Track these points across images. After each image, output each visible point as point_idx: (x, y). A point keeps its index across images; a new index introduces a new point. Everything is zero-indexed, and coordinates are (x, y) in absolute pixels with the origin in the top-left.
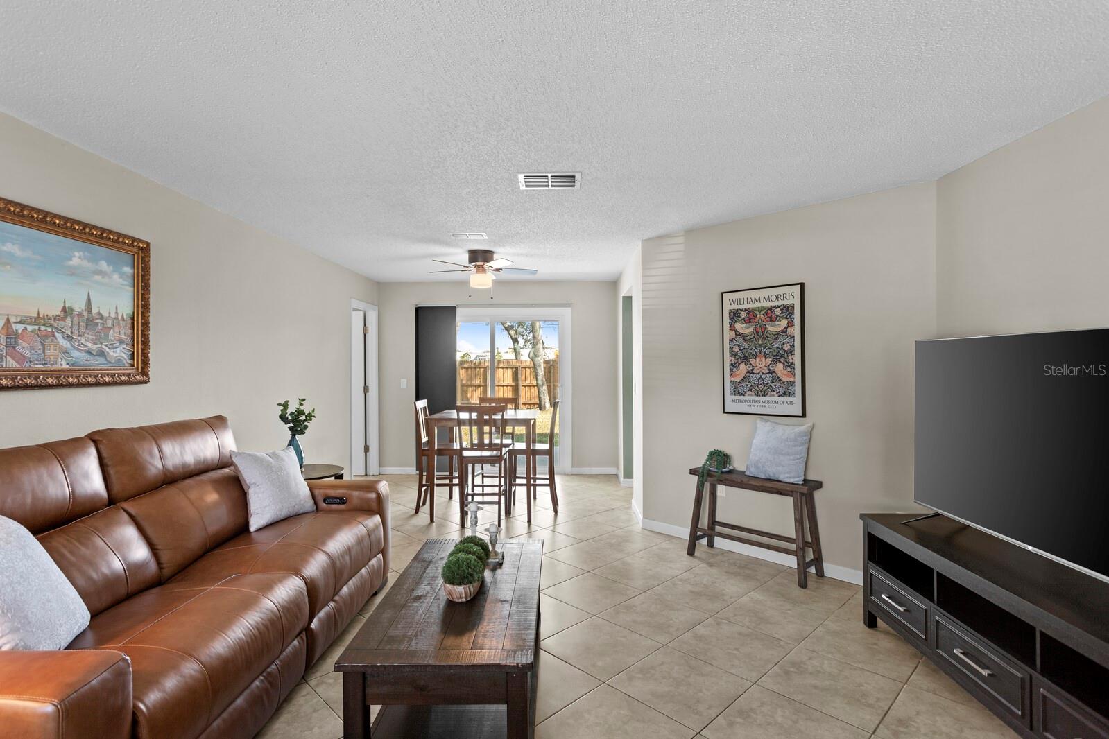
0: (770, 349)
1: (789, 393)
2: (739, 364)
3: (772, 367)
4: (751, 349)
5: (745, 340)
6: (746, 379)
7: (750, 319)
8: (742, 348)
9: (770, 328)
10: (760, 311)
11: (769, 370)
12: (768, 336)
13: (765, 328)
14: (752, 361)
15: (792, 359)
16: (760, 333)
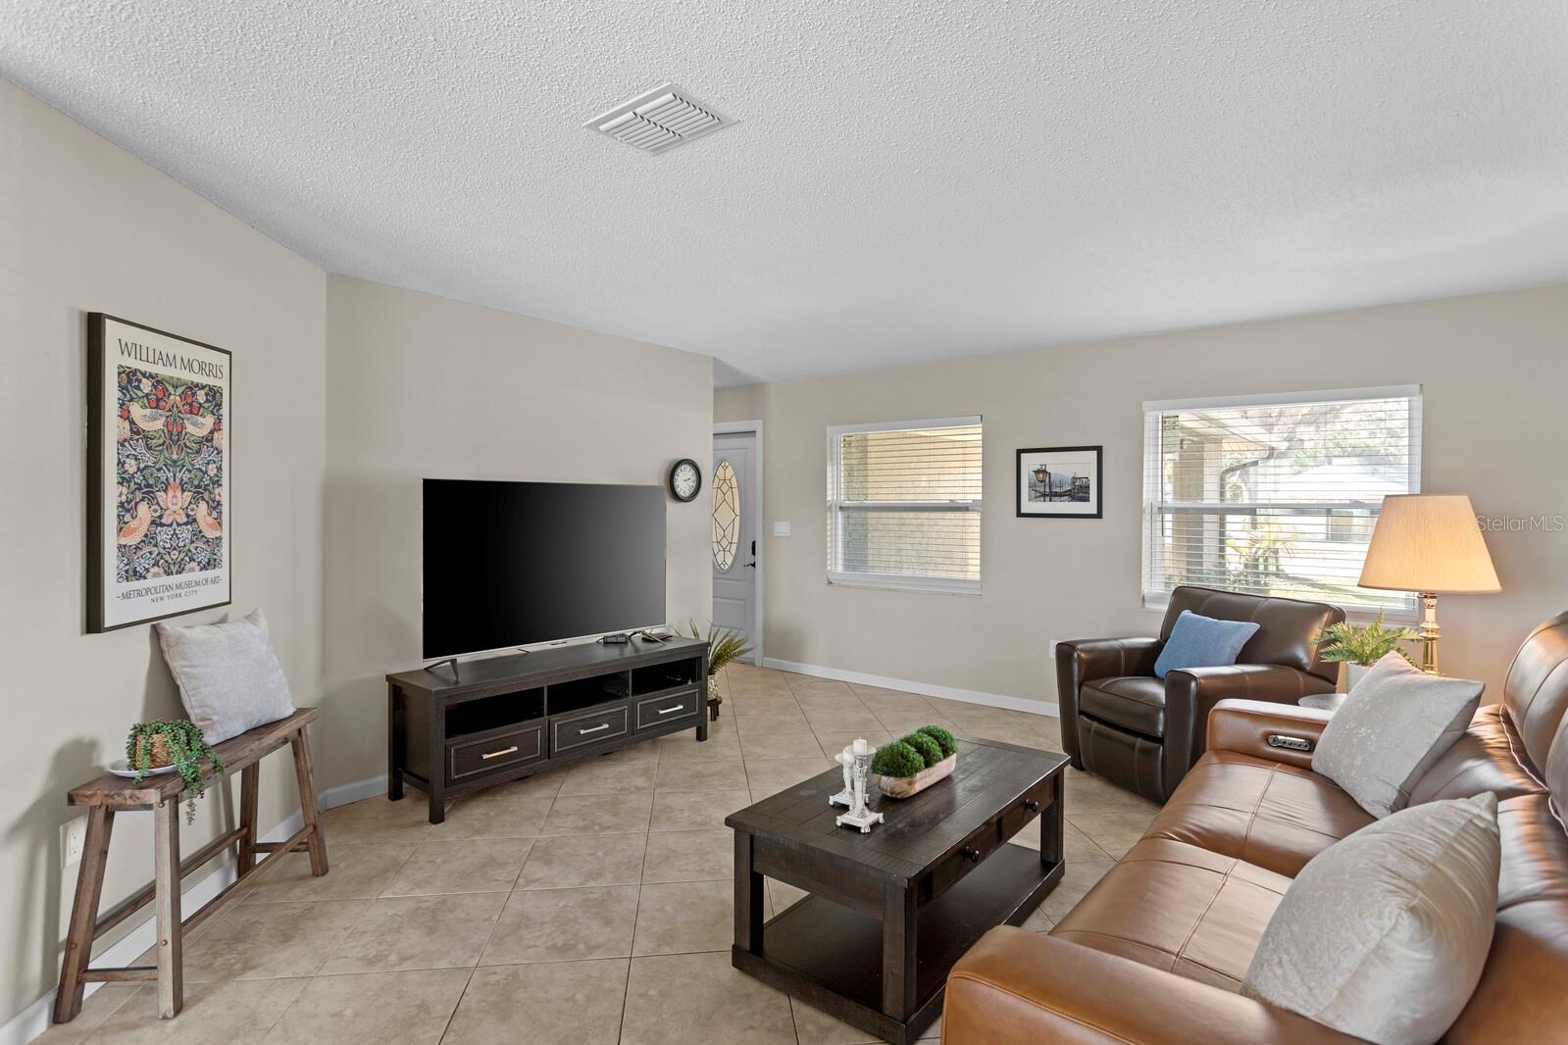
0: (190, 471)
1: (215, 560)
3: (192, 510)
4: (159, 470)
5: (149, 448)
7: (158, 400)
8: (142, 466)
9: (190, 428)
10: (176, 387)
11: (188, 516)
12: (188, 444)
13: (183, 427)
14: (161, 495)
15: (219, 494)
16: (175, 435)
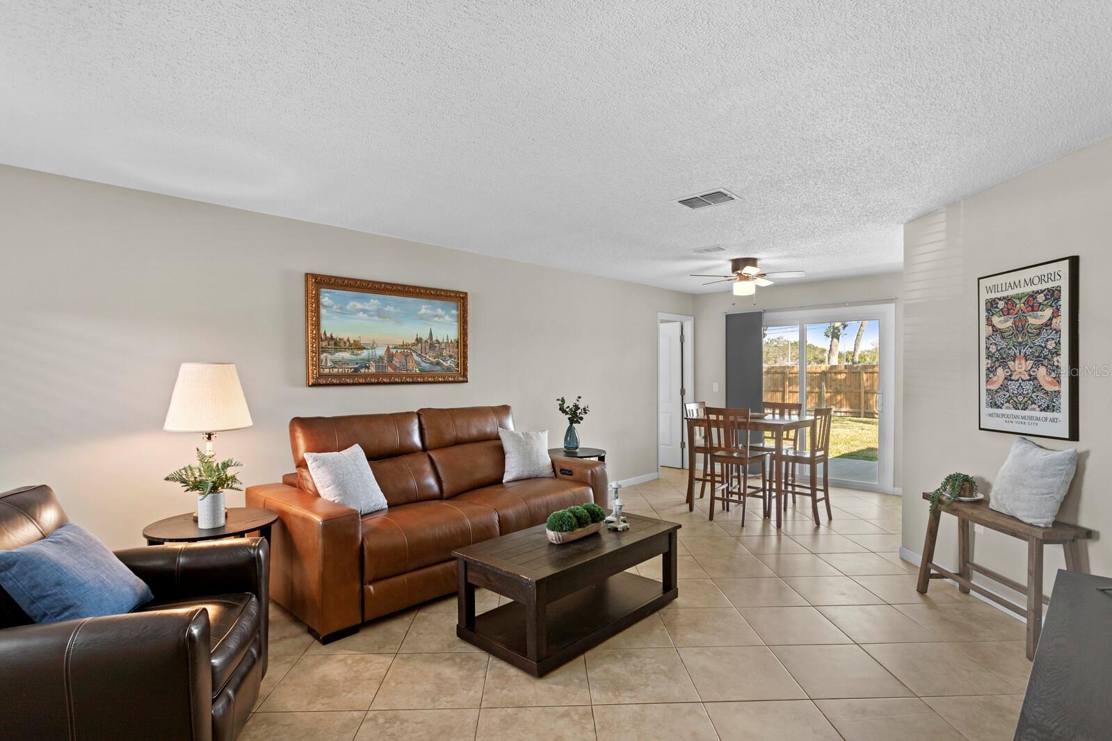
0: (1031, 348)
1: (1054, 406)
2: (996, 368)
3: (1034, 372)
4: (1009, 349)
5: (1003, 338)
6: (1004, 387)
7: (1009, 310)
8: (999, 348)
9: (1031, 321)
10: (1020, 299)
11: (1030, 375)
12: (1030, 331)
13: (1026, 321)
14: (1011, 364)
15: (1058, 361)
16: (1020, 327)
